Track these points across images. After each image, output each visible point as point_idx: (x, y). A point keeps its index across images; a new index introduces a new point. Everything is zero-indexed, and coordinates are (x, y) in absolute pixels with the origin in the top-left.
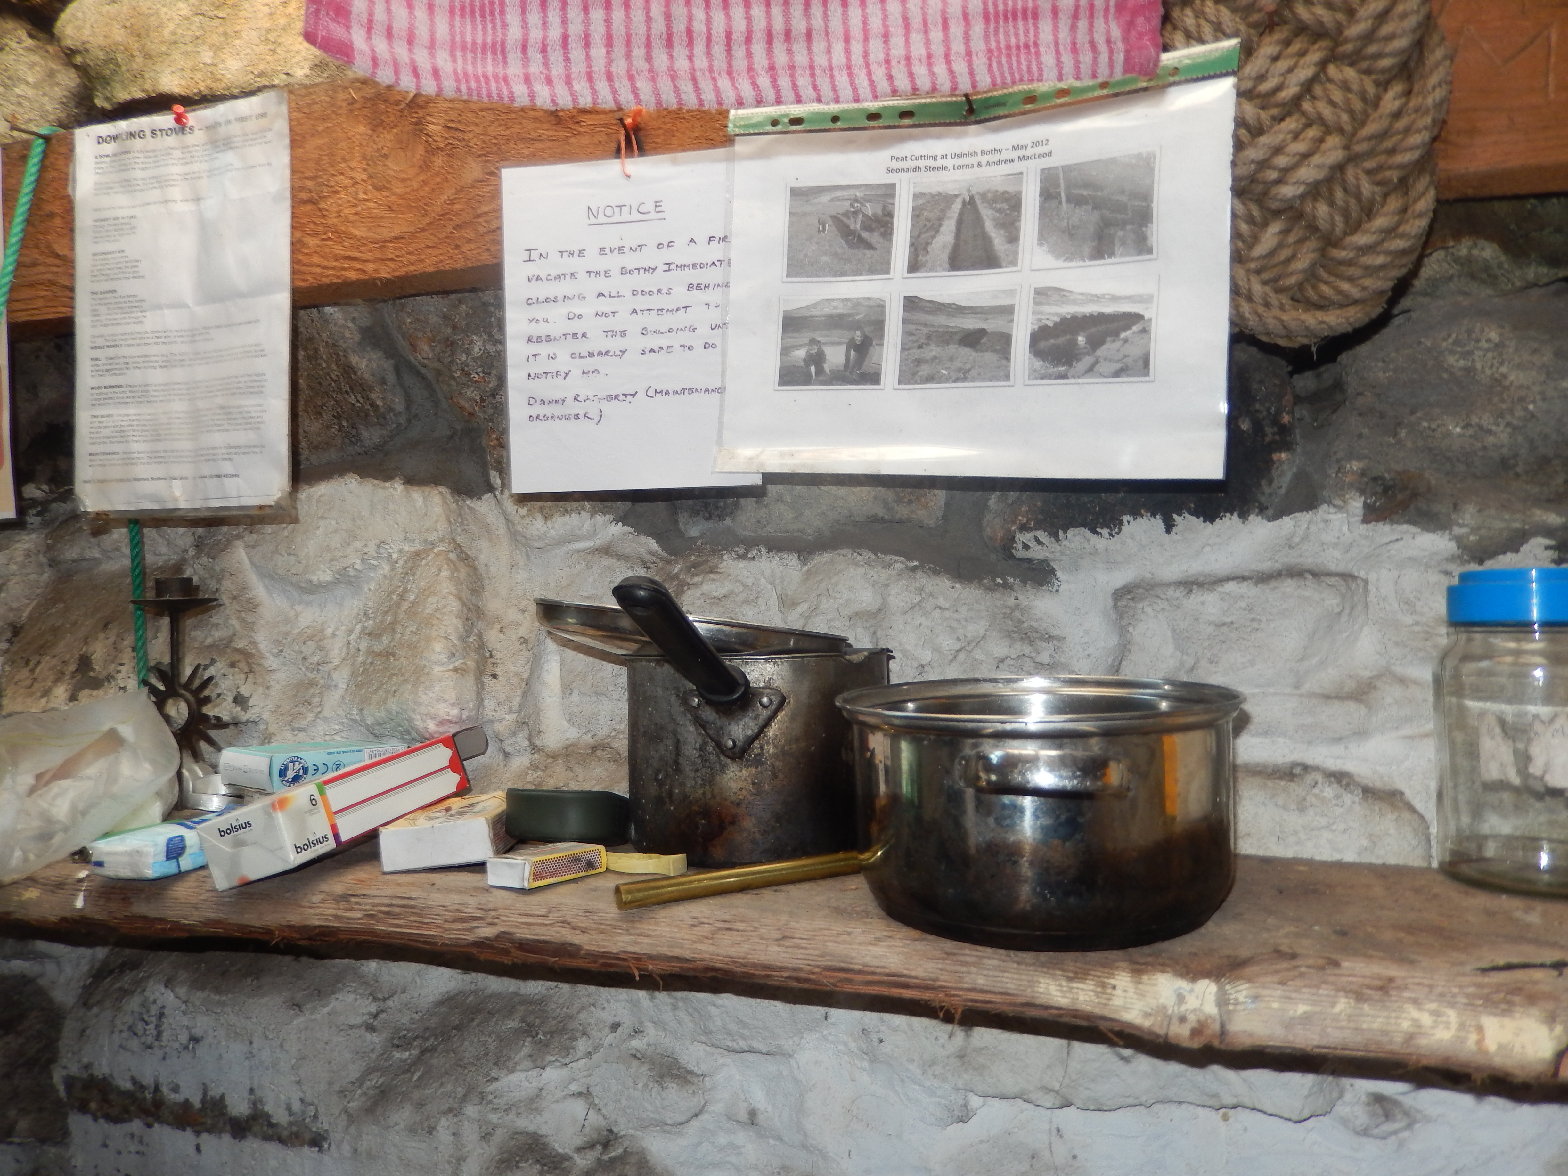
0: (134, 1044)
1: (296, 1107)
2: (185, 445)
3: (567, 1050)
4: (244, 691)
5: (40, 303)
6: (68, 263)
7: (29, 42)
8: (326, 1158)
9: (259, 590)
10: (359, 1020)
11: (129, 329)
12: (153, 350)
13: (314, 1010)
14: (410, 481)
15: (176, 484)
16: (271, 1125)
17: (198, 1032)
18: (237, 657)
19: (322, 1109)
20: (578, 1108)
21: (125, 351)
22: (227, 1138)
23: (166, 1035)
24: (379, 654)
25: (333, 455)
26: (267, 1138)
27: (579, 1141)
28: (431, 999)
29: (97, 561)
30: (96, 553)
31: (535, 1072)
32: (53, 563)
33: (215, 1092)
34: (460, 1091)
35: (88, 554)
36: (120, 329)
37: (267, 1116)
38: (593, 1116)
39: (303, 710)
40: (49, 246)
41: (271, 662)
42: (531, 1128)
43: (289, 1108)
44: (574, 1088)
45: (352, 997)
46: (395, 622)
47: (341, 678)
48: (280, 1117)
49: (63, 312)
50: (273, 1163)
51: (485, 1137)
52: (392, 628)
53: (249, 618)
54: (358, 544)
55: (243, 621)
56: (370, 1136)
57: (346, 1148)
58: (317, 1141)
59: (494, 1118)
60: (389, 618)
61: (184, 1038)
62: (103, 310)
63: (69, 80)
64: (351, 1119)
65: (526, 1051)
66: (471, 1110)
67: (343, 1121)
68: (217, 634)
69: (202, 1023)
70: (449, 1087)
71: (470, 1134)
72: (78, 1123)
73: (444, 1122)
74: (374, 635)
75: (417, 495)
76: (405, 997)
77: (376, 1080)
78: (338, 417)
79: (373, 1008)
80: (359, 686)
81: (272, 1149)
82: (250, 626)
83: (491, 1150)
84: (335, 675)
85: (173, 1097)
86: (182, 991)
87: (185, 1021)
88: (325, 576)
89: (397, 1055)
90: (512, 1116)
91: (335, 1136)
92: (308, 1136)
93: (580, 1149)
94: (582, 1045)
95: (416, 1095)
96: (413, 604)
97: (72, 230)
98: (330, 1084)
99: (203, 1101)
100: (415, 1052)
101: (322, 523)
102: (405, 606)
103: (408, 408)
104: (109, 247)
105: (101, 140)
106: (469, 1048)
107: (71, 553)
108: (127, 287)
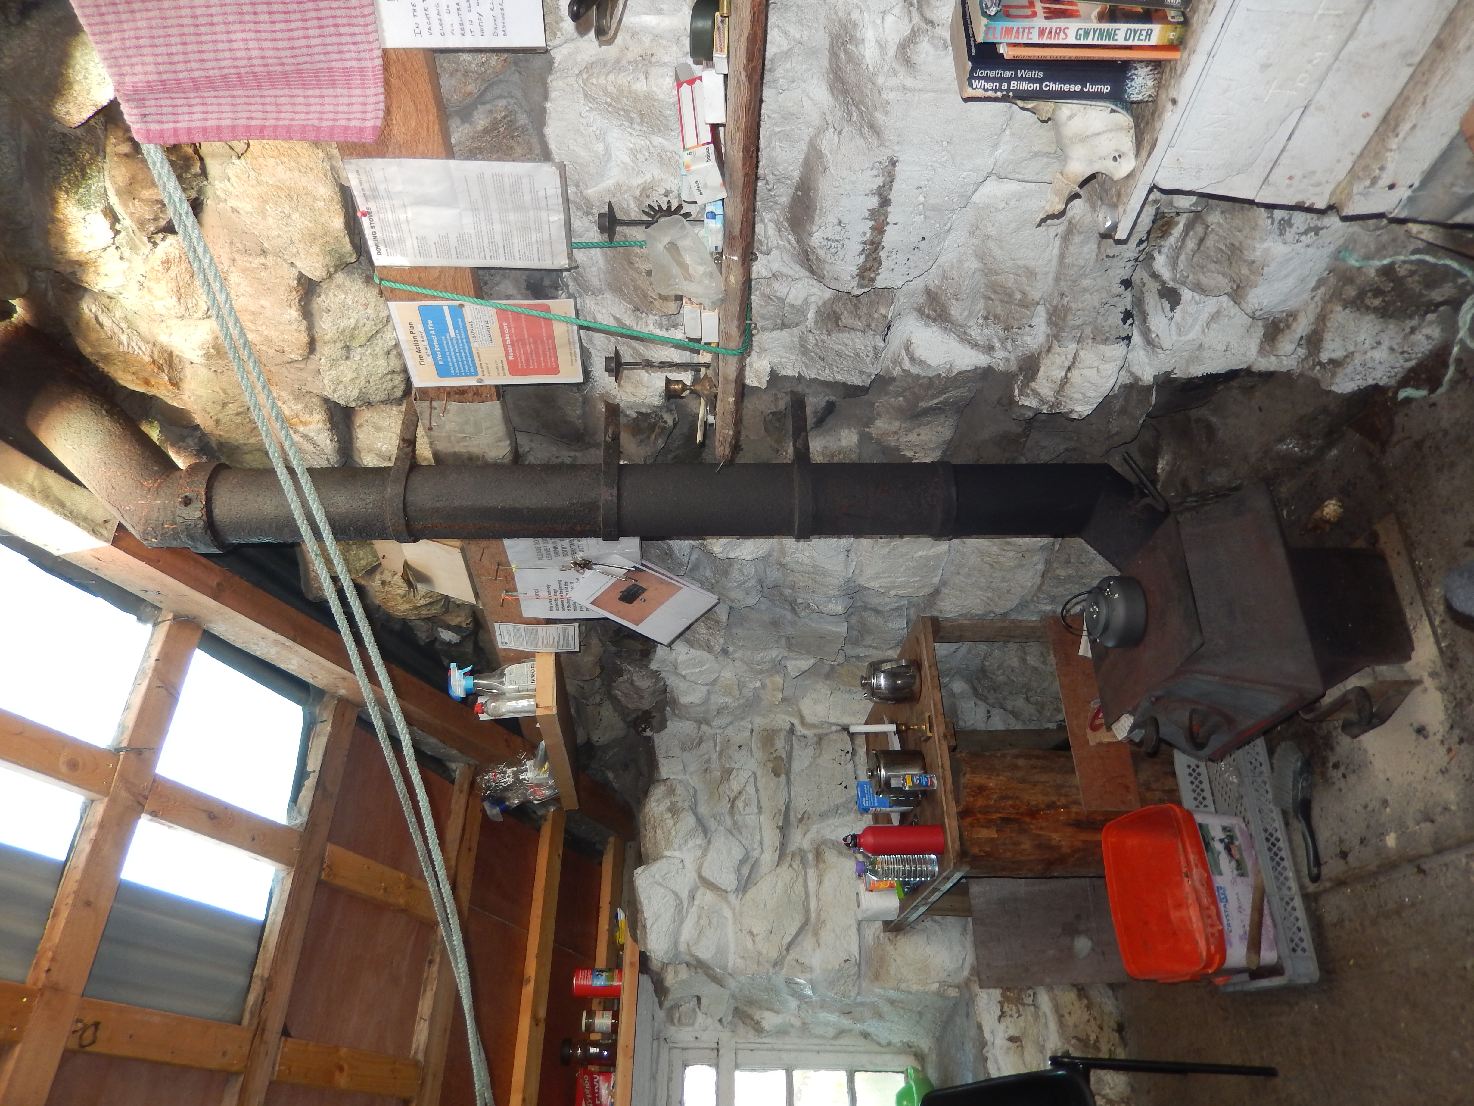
0: (841, 253)
1: (875, 172)
2: (531, 214)
3: (855, 25)
4: (662, 191)
5: (465, 285)
6: (443, 270)
7: (323, 297)
8: (901, 159)
9: (609, 182)
10: (836, 138)
11: (474, 241)
12: (484, 229)
13: (828, 161)
14: (546, 97)
15: (552, 219)
16: (884, 186)
17: (836, 222)
18: (644, 195)
19: (876, 160)
20: (890, 19)
21: (486, 243)
22: (890, 209)
23: (838, 238)
24: (642, 119)
25: (534, 140)
26: (891, 189)
27: (907, 20)
28: (830, 98)
29: (599, 269)
30: (594, 269)
31: (866, 44)
32: (601, 292)
33: (867, 214)
34: (870, 86)
35: (596, 273)
36: (475, 245)
37: (879, 187)
38: (895, 11)
39: (673, 161)
40: (435, 279)
41: (648, 177)
42: (895, 47)
43: (876, 176)
44: (879, 22)
45: (824, 142)
46: (623, 110)
47: (658, 140)
48: (880, 181)
49: (468, 271)
50: (904, 186)
51: (895, 73)
52: (627, 111)
53: (625, 188)
54: (582, 128)
55: (625, 192)
56: (890, 135)
57: (896, 148)
58: (893, 163)
59: (886, 68)
60: (622, 113)
61: (839, 228)
62: (465, 253)
63: (340, 277)
64: (882, 144)
65: (854, 49)
66: (880, 81)
67: (882, 149)
68: (633, 205)
69: (832, 219)
70: (869, 92)
71: (892, 81)
72: (880, 283)
73: (884, 96)
74: (632, 121)
75: (553, 94)
76: (828, 113)
77: (866, 130)
78: (513, 137)
79: (832, 130)
80: (660, 130)
81: (896, 186)
82: (629, 188)
83: (902, 71)
84: (655, 143)
85: (868, 235)
86: (815, 228)
87: (830, 227)
88: (600, 147)
89: (854, 119)
90: (887, 58)
91: (890, 153)
92: (890, 168)
93: (910, 21)
94: (855, 15)
95: (870, 109)
96: (613, 99)
97: (426, 268)
98: (865, 155)
99: (871, 220)
100: (854, 108)
101: (572, 148)
102: (614, 103)
103: (505, 97)
104: (433, 250)
105: (379, 253)
106: (852, 79)
107: (595, 282)
108: (453, 242)
